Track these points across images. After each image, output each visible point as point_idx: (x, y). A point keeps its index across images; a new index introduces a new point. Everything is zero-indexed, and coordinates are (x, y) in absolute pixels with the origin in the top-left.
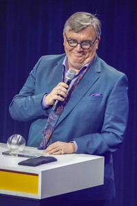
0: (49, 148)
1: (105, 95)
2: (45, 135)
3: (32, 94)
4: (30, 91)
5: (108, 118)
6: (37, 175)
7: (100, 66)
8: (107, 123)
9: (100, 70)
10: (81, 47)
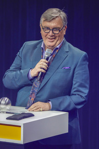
0: (32, 107)
1: (72, 68)
2: (31, 98)
3: (20, 69)
4: (18, 67)
5: (75, 84)
6: (20, 127)
7: (68, 47)
8: (75, 88)
9: (68, 50)
10: (53, 33)
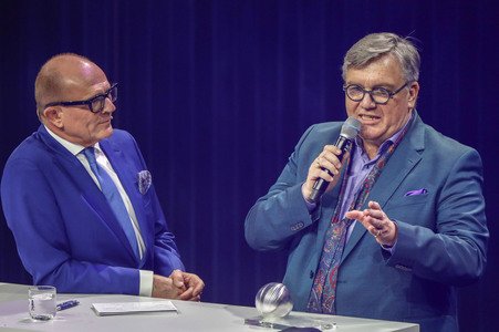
7: (423, 138)
9: (421, 147)
10: (373, 100)
